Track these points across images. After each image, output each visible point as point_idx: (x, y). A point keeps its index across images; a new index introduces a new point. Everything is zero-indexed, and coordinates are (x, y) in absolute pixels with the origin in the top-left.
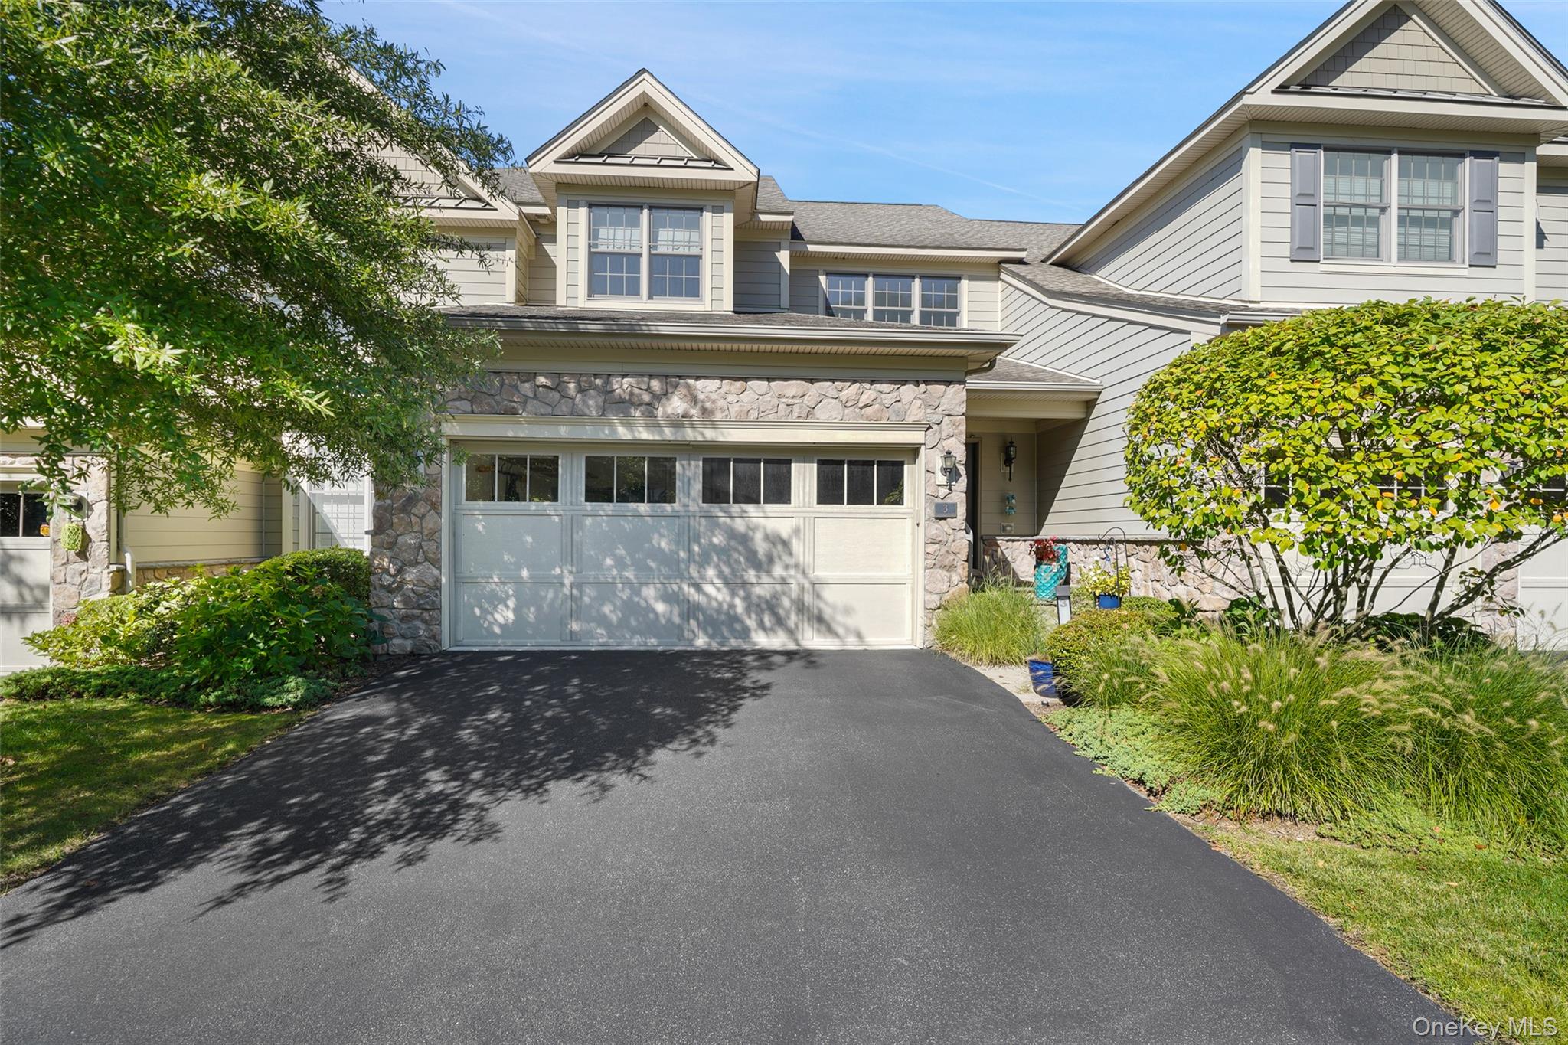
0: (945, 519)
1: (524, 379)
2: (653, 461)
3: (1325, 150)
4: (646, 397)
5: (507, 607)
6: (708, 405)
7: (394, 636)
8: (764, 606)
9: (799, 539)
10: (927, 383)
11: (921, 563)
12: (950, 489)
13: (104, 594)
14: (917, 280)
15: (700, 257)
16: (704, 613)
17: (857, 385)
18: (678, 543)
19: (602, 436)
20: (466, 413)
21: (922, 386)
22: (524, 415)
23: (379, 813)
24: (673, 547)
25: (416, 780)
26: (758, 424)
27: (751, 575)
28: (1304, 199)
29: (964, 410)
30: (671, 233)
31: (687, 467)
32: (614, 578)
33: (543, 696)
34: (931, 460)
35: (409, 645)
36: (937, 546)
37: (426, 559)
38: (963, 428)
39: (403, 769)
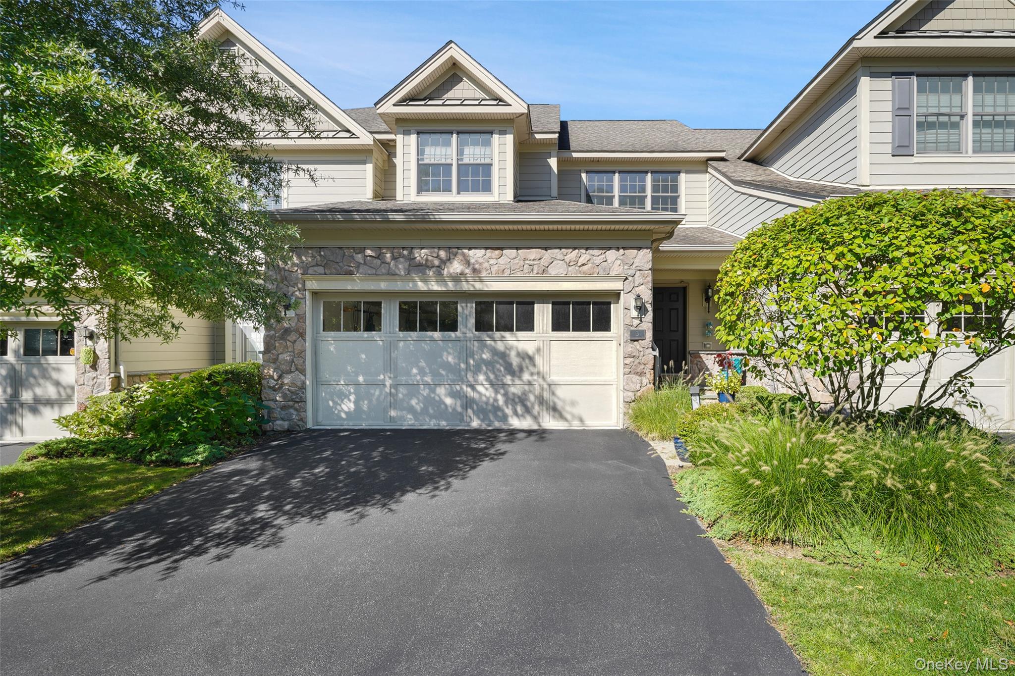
0: (637, 341)
1: (358, 251)
2: (443, 304)
3: (917, 76)
4: (437, 262)
5: (350, 400)
6: (477, 266)
7: (277, 419)
8: (517, 400)
9: (540, 355)
10: (624, 248)
11: (622, 371)
12: (641, 321)
13: (107, 392)
14: (649, 175)
15: (491, 165)
16: (477, 405)
17: (577, 250)
18: (459, 359)
19: (408, 288)
20: (320, 274)
21: (621, 251)
22: (358, 275)
23: (218, 529)
24: (457, 361)
25: (249, 510)
26: (510, 278)
27: (508, 379)
28: (901, 112)
29: (650, 267)
30: (472, 150)
31: (465, 308)
32: (418, 381)
33: (355, 458)
34: (628, 300)
35: (286, 425)
36: (632, 359)
37: (297, 369)
38: (650, 279)
39: (245, 503)
